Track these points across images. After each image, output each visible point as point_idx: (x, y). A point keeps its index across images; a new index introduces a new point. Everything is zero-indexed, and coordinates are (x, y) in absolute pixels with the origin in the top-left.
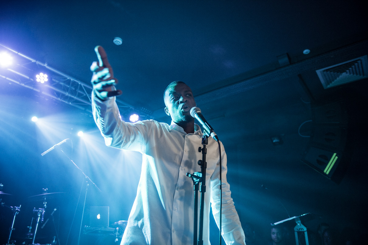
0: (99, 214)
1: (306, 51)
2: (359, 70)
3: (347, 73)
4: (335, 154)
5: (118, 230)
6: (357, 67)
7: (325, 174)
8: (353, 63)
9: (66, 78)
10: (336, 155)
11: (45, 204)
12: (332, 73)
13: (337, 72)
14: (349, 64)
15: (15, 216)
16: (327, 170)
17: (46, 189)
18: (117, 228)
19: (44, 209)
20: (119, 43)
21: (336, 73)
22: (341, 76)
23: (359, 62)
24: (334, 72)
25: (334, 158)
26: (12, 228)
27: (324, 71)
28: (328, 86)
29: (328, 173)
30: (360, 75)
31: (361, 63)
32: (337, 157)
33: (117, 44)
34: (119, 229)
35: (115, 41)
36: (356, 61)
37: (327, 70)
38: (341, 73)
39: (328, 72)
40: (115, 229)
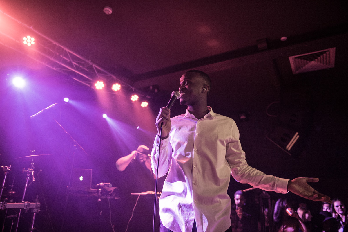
0: (82, 176)
1: (283, 38)
2: (326, 59)
3: (315, 61)
4: (297, 133)
5: (100, 191)
6: (325, 57)
7: (287, 150)
8: (322, 54)
9: (51, 43)
11: (32, 165)
12: (302, 60)
14: (319, 54)
15: (6, 175)
16: (289, 147)
17: (33, 151)
18: (100, 189)
19: (33, 170)
20: (109, 12)
21: (306, 61)
22: (309, 64)
24: (304, 60)
25: (296, 137)
26: (3, 186)
27: (296, 58)
28: (297, 72)
29: (289, 149)
30: (326, 64)
31: (329, 54)
32: (298, 136)
33: (107, 13)
34: (102, 191)
35: (104, 10)
36: (325, 52)
38: (310, 61)
39: (299, 59)
40: (97, 190)
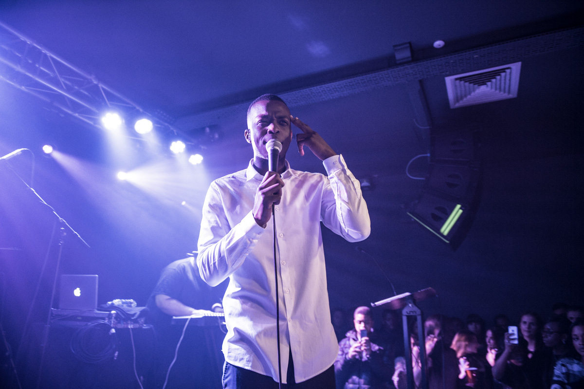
1: (438, 43)
2: (505, 83)
3: (487, 86)
4: (459, 206)
5: (114, 316)
6: (503, 79)
7: (442, 235)
8: (498, 73)
9: (17, 38)
10: (461, 208)
12: (467, 84)
13: (475, 84)
14: (494, 72)
16: (446, 229)
18: (113, 312)
21: (472, 85)
22: (477, 91)
23: (508, 71)
24: (470, 83)
25: (457, 212)
27: (456, 79)
28: (457, 105)
29: (446, 233)
30: (505, 92)
31: (511, 73)
32: (461, 211)
34: (117, 314)
36: (504, 70)
37: (460, 79)
38: (479, 85)
39: (462, 82)
40: (108, 313)
